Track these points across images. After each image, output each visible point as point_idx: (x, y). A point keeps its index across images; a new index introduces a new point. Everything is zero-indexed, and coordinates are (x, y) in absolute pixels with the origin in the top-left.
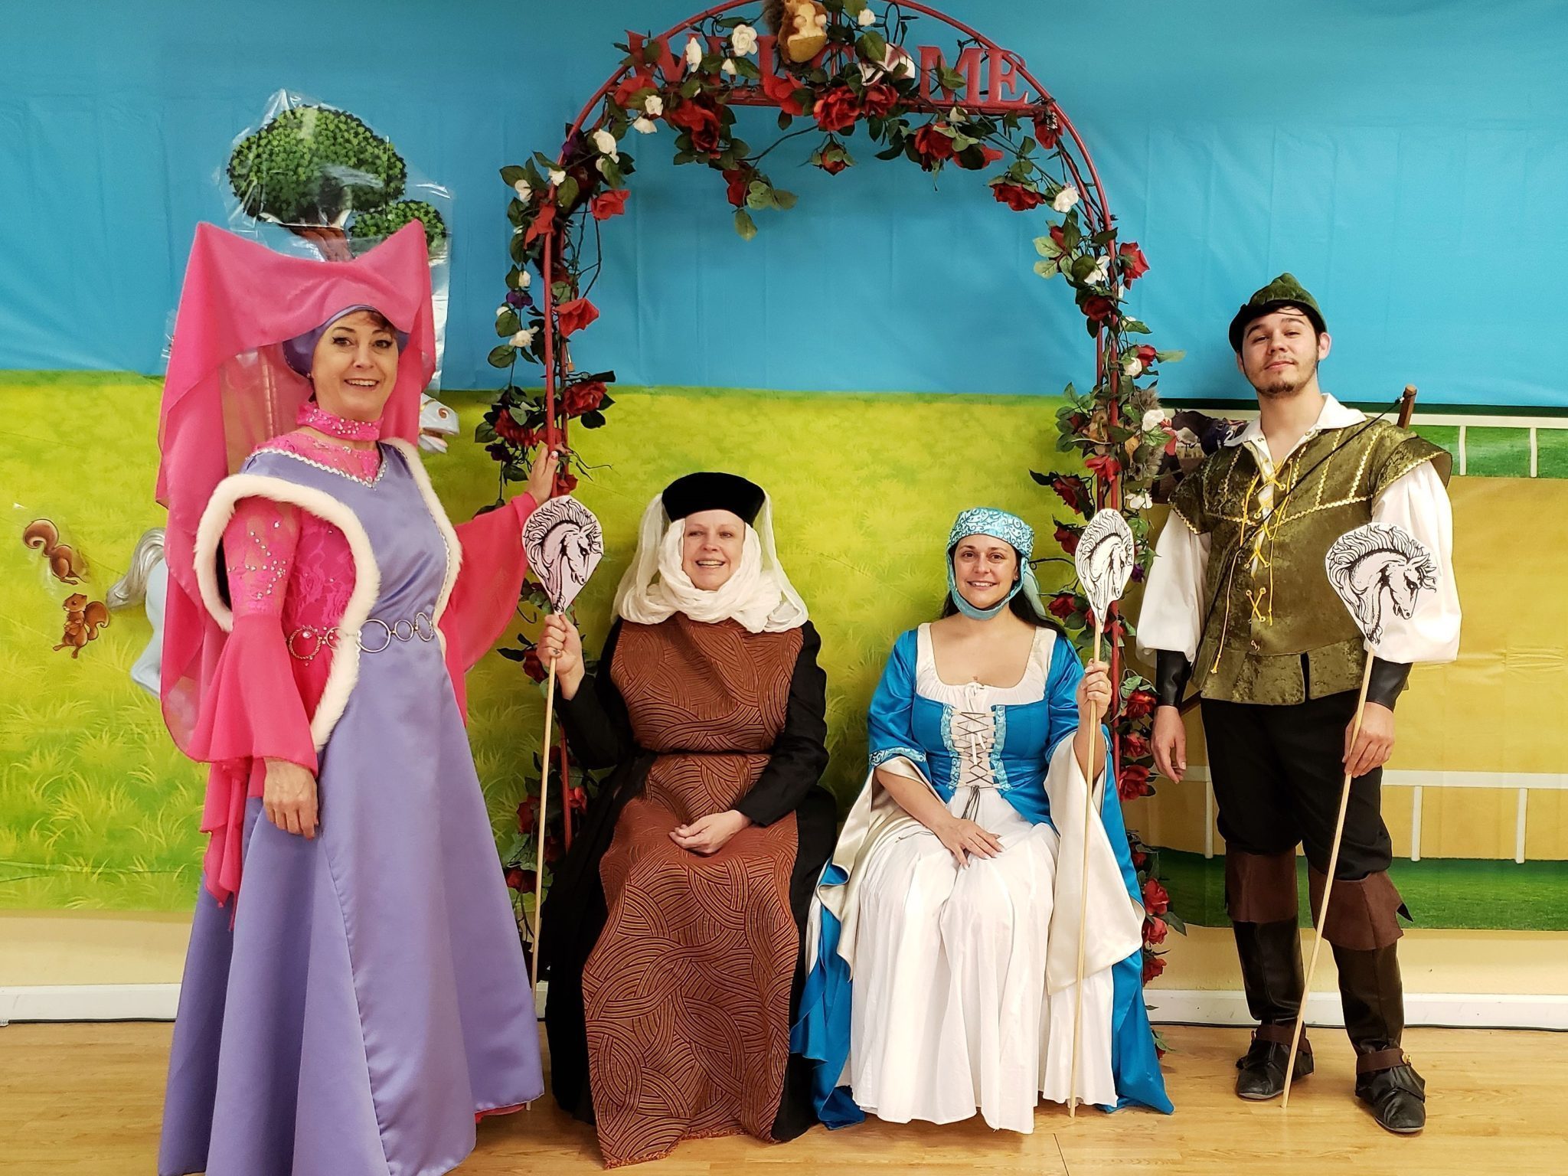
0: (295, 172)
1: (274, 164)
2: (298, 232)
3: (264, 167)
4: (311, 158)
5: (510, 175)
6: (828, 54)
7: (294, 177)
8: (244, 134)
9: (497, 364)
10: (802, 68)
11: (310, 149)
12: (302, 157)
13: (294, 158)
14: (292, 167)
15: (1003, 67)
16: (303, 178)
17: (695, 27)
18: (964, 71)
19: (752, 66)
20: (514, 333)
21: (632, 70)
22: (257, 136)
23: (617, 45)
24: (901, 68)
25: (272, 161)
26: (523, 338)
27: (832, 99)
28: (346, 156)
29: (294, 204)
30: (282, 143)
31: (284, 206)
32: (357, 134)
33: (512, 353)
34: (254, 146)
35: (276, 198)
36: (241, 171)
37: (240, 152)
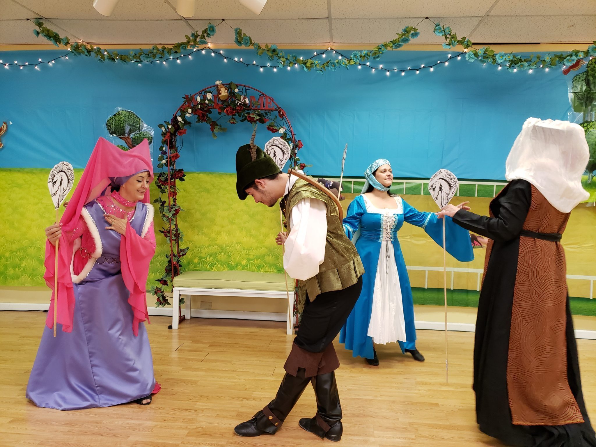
0: (120, 125)
2: (120, 138)
3: (114, 124)
5: (160, 126)
6: (230, 98)
8: (109, 117)
9: (159, 167)
10: (224, 101)
11: (123, 120)
13: (120, 122)
15: (269, 100)
16: (122, 126)
17: (200, 93)
18: (260, 101)
19: (213, 101)
20: (162, 161)
21: (187, 103)
22: (112, 117)
23: (183, 98)
24: (245, 101)
25: (115, 122)
26: (164, 161)
27: (228, 109)
28: (131, 121)
29: (120, 132)
30: (118, 118)
31: (118, 132)
32: (133, 116)
33: (163, 165)
34: (112, 119)
35: (116, 131)
36: (109, 124)
37: (109, 121)
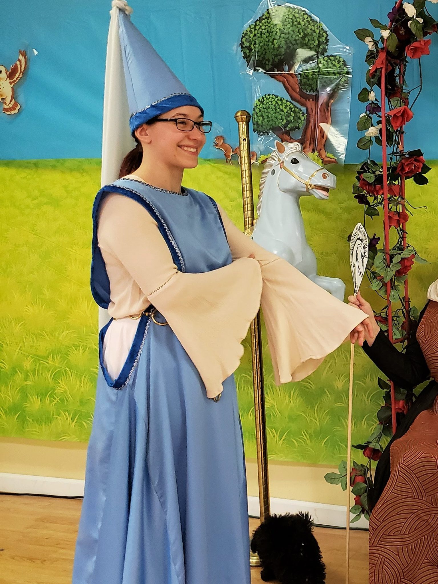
0: (273, 43)
1: (262, 39)
2: (273, 76)
3: (257, 42)
4: (281, 35)
5: (361, 35)
7: (272, 46)
8: (247, 25)
9: (362, 147)
11: (280, 29)
12: (276, 34)
13: (272, 35)
14: (271, 40)
16: (276, 46)
20: (368, 129)
22: (254, 24)
25: (262, 37)
26: (372, 131)
29: (271, 60)
30: (267, 27)
31: (267, 62)
32: (303, 19)
33: (370, 140)
34: (253, 30)
35: (263, 58)
36: (246, 44)
37: (246, 34)
